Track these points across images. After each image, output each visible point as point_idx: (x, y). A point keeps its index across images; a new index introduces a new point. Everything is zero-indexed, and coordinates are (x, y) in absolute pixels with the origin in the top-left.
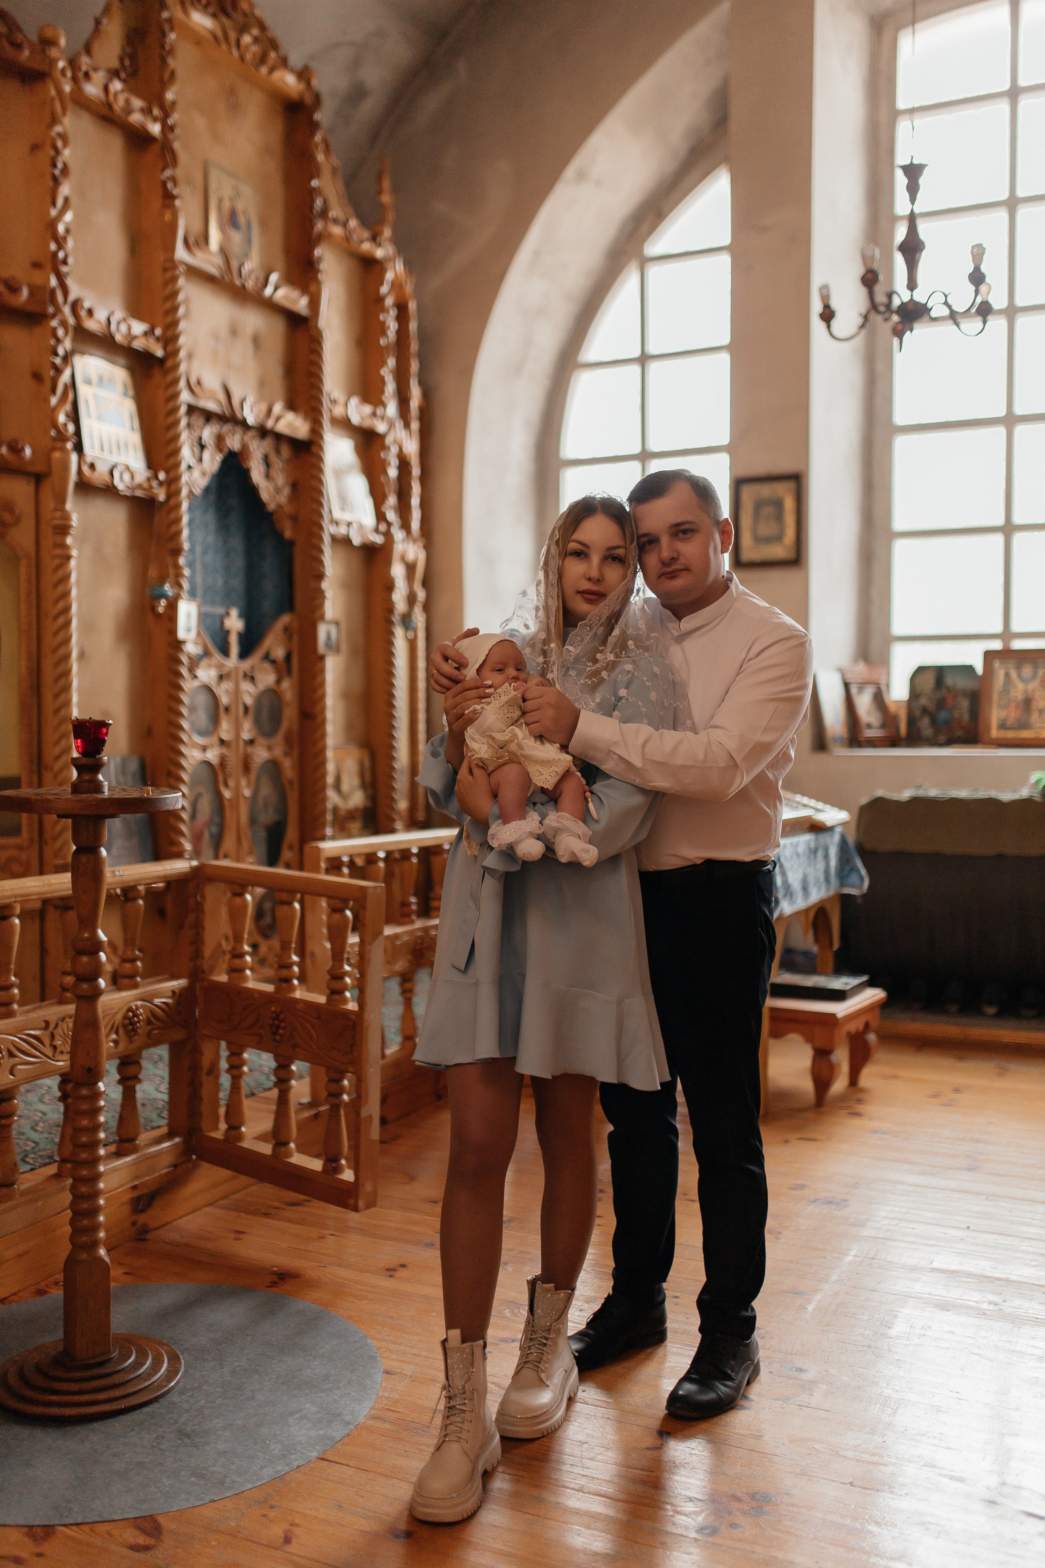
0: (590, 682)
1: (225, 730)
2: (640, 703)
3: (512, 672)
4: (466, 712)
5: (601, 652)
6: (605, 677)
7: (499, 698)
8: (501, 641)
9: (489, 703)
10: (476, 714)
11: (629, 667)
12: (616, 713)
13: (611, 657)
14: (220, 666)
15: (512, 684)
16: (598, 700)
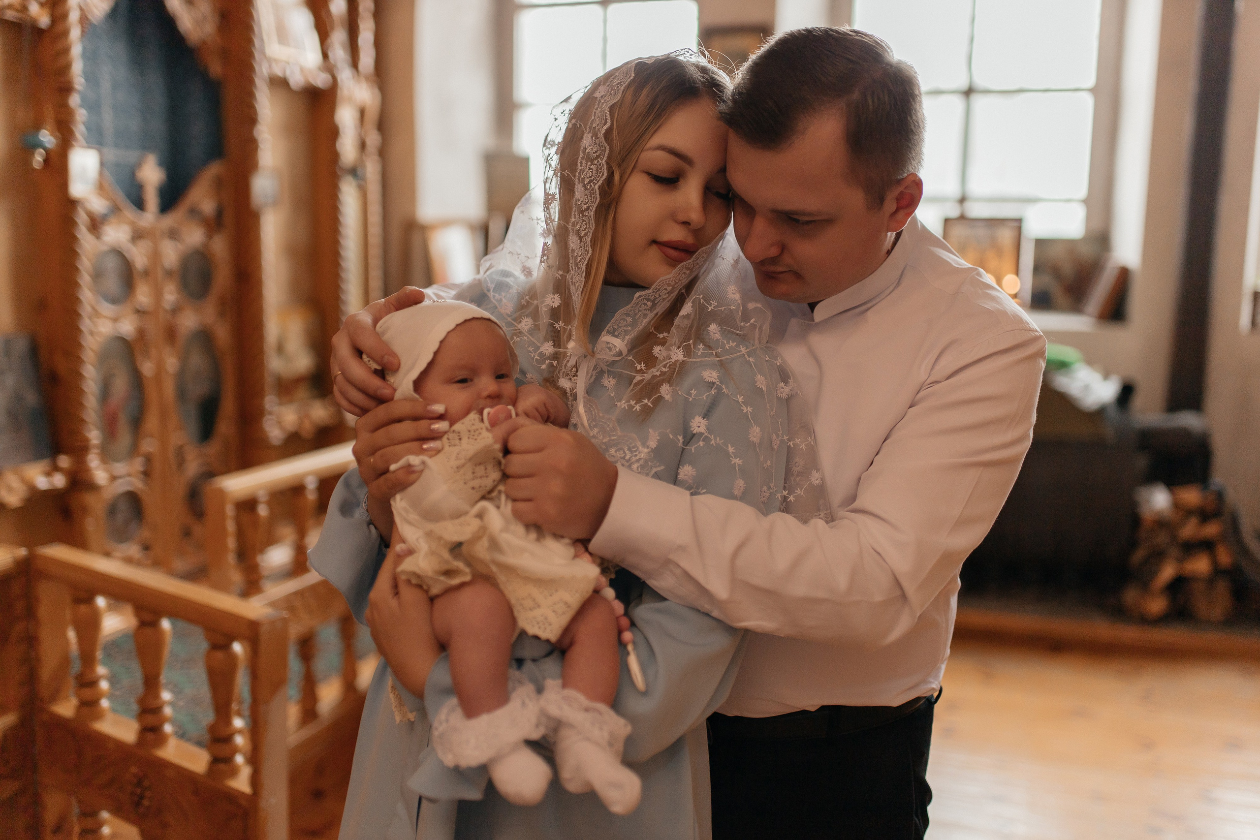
0: (638, 407)
1: (143, 295)
2: (731, 449)
3: (486, 384)
4: (393, 467)
5: (663, 343)
6: (667, 397)
7: (457, 441)
8: (466, 321)
9: (438, 451)
10: (411, 474)
11: (711, 375)
12: (686, 471)
13: (678, 355)
14: (132, 224)
15: (486, 411)
16: (653, 444)
